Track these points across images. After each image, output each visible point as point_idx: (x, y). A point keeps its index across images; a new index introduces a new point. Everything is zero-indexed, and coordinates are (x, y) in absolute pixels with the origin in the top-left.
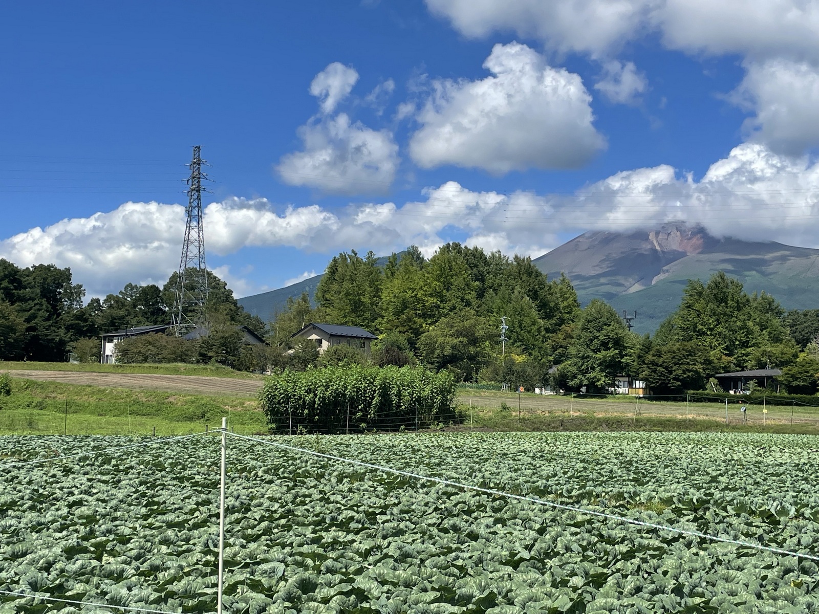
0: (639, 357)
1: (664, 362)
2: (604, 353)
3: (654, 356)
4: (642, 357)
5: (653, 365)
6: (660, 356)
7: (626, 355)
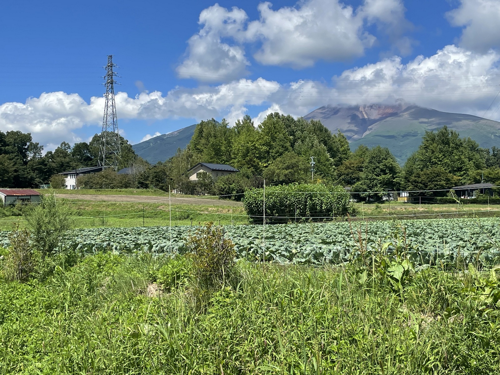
0: (406, 178)
1: (422, 180)
2: (383, 176)
3: (415, 177)
4: (407, 178)
5: (415, 183)
6: (419, 177)
7: (396, 177)
